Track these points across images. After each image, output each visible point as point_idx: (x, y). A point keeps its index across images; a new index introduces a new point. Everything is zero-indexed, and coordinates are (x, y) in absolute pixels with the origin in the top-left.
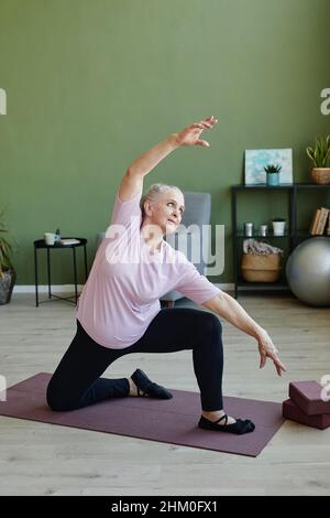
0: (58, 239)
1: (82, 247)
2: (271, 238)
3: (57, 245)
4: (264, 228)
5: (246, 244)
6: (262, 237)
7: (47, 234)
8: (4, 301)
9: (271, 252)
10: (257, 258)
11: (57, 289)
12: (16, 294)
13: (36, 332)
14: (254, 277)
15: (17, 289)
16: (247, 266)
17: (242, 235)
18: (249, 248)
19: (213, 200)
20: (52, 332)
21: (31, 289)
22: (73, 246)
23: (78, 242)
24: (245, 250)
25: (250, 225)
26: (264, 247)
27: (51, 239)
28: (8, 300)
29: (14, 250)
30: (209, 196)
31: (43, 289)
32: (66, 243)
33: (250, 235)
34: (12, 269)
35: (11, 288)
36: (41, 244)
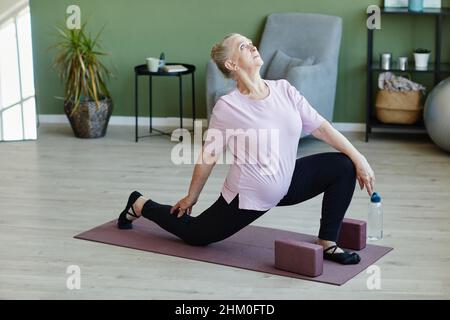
0: (162, 65)
1: (190, 76)
2: (411, 72)
3: (162, 72)
4: (403, 60)
5: (382, 78)
6: (400, 71)
7: (150, 59)
8: (99, 133)
9: (411, 89)
10: (394, 95)
11: (159, 122)
12: (112, 127)
13: (136, 169)
14: (388, 117)
15: (114, 121)
16: (381, 104)
17: (377, 67)
18: (385, 84)
19: (345, 25)
20: (153, 169)
21: (130, 121)
22: (179, 74)
23: (185, 69)
24: (381, 85)
25: (387, 56)
26: (403, 82)
27: (155, 65)
28: (104, 133)
29: (112, 75)
30: (339, 21)
31: (144, 122)
32: (172, 70)
33: (387, 67)
34: (109, 97)
35: (107, 120)
36: (142, 70)
